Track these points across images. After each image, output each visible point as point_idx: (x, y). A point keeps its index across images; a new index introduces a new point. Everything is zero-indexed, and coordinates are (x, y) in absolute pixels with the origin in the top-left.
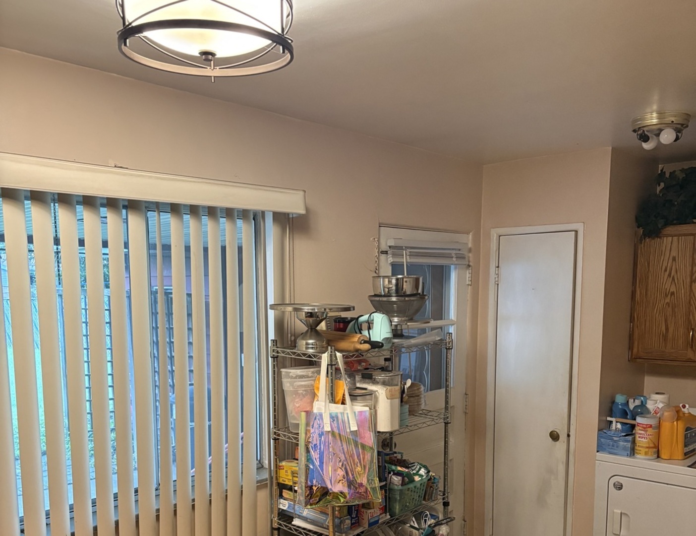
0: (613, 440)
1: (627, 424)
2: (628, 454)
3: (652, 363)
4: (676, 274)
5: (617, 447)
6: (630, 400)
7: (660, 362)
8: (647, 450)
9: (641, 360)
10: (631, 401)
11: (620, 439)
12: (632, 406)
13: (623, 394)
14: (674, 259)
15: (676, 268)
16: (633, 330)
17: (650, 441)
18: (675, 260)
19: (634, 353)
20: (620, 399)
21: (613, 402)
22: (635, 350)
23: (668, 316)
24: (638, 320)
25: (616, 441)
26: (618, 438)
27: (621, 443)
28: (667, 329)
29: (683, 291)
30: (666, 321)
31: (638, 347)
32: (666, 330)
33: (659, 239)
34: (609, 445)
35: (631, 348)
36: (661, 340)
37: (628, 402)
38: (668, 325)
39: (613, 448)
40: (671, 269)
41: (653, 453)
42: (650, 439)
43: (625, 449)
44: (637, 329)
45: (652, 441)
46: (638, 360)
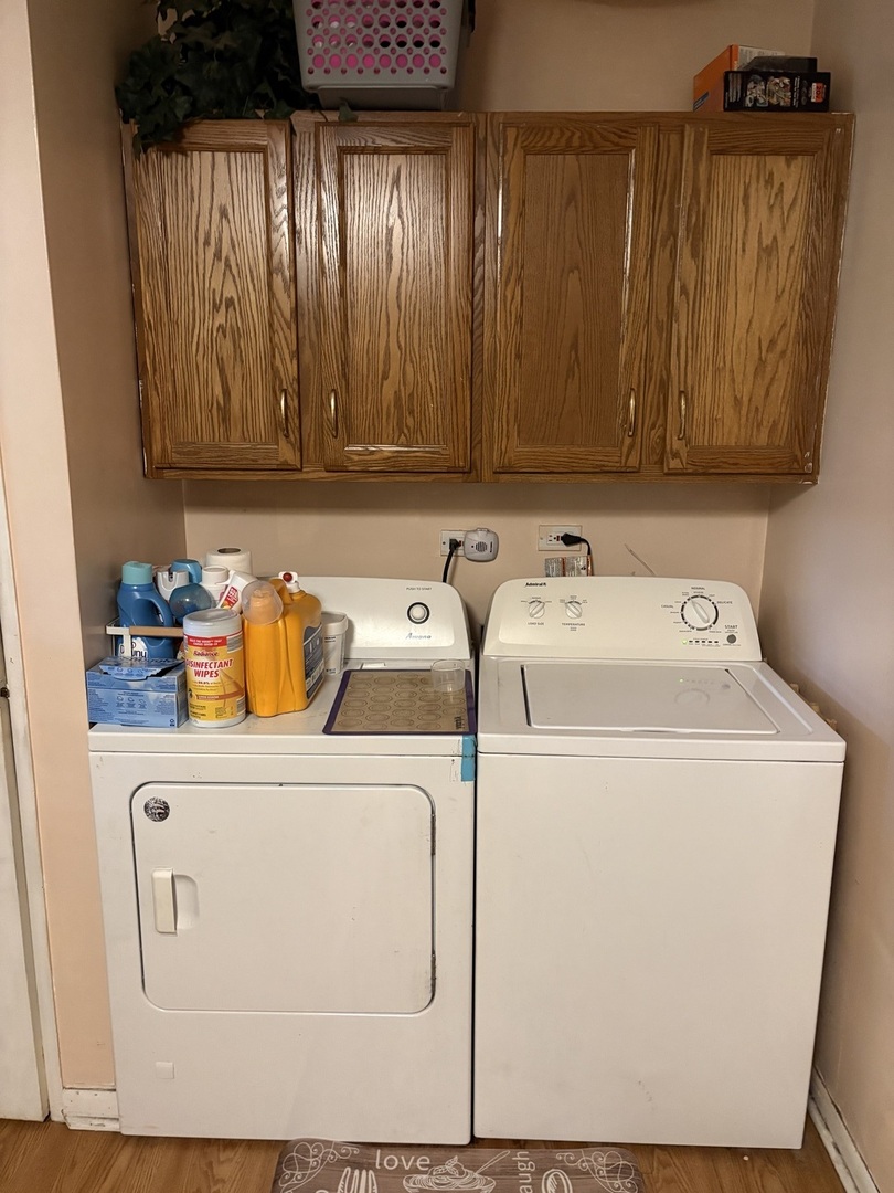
0: (127, 688)
1: (160, 638)
2: (172, 721)
3: (200, 477)
4: (232, 253)
5: (143, 706)
6: (160, 574)
7: (218, 476)
8: (220, 703)
9: (173, 473)
10: (163, 576)
11: (146, 685)
12: (166, 590)
13: (140, 561)
14: (224, 214)
15: (232, 239)
16: (146, 397)
17: (225, 679)
18: (227, 217)
19: (155, 455)
20: (134, 575)
21: (118, 584)
22: (157, 448)
23: (225, 358)
24: (155, 370)
25: (136, 693)
26: (143, 683)
27: (152, 695)
28: (226, 392)
29: (253, 298)
30: (222, 371)
31: (163, 439)
32: (224, 393)
33: (180, 156)
34: (120, 705)
35: (145, 443)
36: (215, 420)
37: (155, 579)
38: (227, 383)
39: (131, 709)
40: (220, 239)
41: (235, 709)
42: (226, 675)
43: (162, 708)
44: (154, 393)
45: (230, 678)
46: (167, 474)
